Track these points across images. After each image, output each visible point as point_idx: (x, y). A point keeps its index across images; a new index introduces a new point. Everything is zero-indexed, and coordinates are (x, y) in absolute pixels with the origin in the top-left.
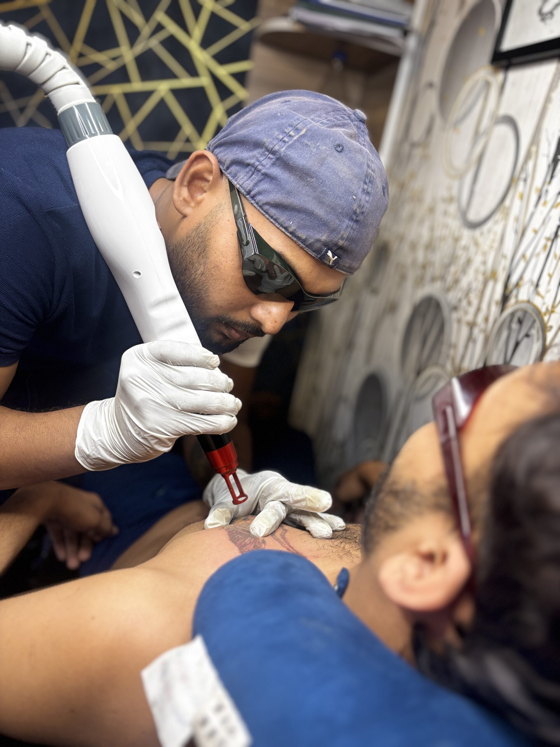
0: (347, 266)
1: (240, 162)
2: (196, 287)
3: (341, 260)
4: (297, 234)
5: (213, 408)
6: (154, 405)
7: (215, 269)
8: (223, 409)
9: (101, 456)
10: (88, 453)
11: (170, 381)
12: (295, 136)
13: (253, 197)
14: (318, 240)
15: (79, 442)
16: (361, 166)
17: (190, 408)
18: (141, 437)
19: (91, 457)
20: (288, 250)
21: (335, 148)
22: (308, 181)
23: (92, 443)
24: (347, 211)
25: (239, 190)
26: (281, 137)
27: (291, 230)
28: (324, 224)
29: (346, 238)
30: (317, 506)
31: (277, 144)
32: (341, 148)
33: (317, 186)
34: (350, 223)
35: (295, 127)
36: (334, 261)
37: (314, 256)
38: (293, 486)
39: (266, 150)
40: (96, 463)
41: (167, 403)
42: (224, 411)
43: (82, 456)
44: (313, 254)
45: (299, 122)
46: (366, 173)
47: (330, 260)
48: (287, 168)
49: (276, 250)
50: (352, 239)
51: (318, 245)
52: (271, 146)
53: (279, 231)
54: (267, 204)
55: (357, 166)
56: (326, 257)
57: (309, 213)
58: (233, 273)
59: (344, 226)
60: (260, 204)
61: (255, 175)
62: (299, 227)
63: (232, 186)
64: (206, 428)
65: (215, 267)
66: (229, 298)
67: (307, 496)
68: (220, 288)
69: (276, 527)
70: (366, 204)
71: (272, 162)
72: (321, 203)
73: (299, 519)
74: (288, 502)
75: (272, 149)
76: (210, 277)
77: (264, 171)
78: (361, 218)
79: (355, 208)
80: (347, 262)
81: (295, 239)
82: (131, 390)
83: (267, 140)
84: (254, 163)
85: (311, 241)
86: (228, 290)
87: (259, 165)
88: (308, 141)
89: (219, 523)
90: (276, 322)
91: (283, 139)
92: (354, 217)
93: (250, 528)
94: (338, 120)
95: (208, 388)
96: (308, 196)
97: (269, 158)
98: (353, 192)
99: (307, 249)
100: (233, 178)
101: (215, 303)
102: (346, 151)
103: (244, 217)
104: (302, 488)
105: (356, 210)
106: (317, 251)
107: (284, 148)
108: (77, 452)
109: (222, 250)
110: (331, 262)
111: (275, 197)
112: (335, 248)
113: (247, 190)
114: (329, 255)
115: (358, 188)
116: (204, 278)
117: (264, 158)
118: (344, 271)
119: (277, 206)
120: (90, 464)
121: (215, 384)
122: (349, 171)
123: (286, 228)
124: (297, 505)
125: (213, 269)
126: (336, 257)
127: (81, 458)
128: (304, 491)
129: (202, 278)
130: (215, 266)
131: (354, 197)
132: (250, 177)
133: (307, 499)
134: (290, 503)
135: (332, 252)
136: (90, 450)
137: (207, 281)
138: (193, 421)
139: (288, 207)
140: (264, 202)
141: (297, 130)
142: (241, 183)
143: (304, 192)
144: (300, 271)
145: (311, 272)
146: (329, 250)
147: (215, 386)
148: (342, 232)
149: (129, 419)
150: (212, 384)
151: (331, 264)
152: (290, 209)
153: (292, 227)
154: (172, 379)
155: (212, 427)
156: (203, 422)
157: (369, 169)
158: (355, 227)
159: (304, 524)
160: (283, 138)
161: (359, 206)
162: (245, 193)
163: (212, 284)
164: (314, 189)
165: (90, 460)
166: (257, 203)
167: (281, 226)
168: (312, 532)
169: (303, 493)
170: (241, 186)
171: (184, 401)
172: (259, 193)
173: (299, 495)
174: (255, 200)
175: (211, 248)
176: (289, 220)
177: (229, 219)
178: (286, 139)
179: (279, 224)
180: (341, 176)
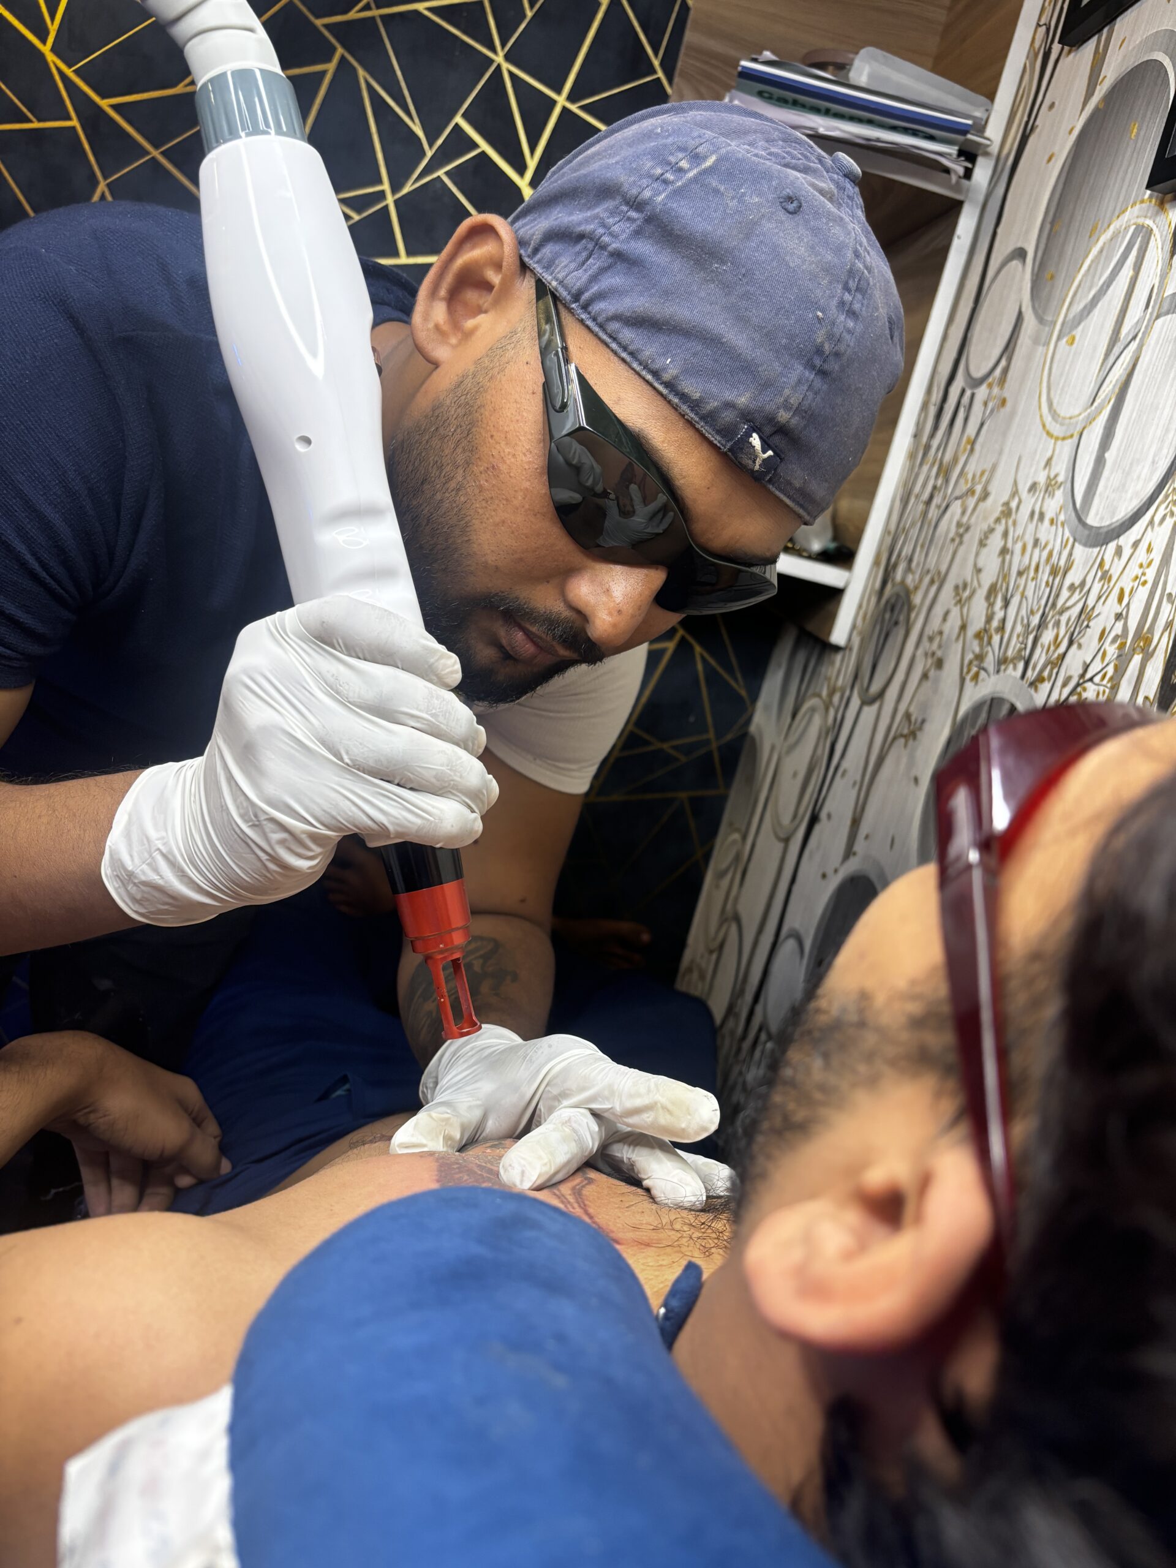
0: (798, 486)
1: (564, 234)
2: (443, 520)
3: (782, 464)
4: (680, 388)
5: (427, 775)
6: (288, 744)
7: (489, 475)
8: (452, 783)
9: (160, 876)
10: (130, 868)
11: (335, 691)
12: (690, 170)
13: (585, 307)
14: (729, 405)
15: (115, 839)
16: (838, 250)
17: (371, 763)
18: (250, 824)
19: (136, 877)
20: (658, 427)
21: (781, 202)
22: (712, 271)
23: (144, 845)
24: (802, 346)
25: (556, 293)
26: (659, 171)
27: (666, 377)
28: (746, 369)
29: (797, 408)
30: (683, 1125)
31: (647, 186)
32: (795, 204)
33: (735, 283)
34: (807, 373)
35: (691, 152)
36: (764, 460)
37: (718, 445)
38: (627, 1074)
39: (623, 203)
40: (146, 896)
41: (318, 741)
42: (453, 788)
43: (117, 876)
44: (717, 440)
45: (703, 141)
46: (850, 268)
47: (756, 457)
48: (668, 241)
49: (631, 424)
50: (809, 413)
51: (728, 416)
52: (634, 191)
53: (639, 381)
54: (616, 317)
55: (831, 249)
56: (747, 447)
57: (711, 340)
58: (528, 483)
59: (793, 377)
60: (600, 319)
61: (594, 259)
62: (685, 371)
63: (542, 289)
64: (406, 823)
65: (487, 468)
66: (516, 544)
67: (658, 1097)
68: (497, 519)
69: (568, 1173)
70: (847, 336)
71: (634, 226)
72: (741, 320)
73: (629, 1159)
74: (611, 1111)
75: (636, 198)
76: (475, 495)
77: (615, 246)
78: (833, 366)
79: (819, 340)
80: (796, 473)
81: (676, 400)
82: (243, 703)
83: (625, 179)
84: (594, 232)
85: (713, 404)
86: (515, 526)
87: (605, 234)
88: (721, 182)
89: (424, 1146)
90: (619, 612)
91: (663, 177)
92: (818, 362)
93: (501, 1165)
94: (793, 157)
95: (424, 724)
96: (711, 304)
97: (629, 219)
98: (816, 303)
99: (702, 427)
100: (545, 270)
101: (483, 559)
102: (808, 215)
103: (562, 349)
104: (647, 1078)
105: (822, 346)
106: (727, 432)
107: (663, 196)
108: (107, 863)
109: (506, 429)
110: (758, 462)
111: (637, 302)
112: (768, 430)
113: (574, 291)
114: (753, 444)
115: (830, 297)
116: (462, 499)
117: (617, 219)
118: (789, 497)
119: (638, 322)
120: (134, 900)
121: (441, 719)
122: (809, 256)
123: (656, 374)
124: (630, 1120)
125: (483, 475)
126: (770, 453)
127: (113, 878)
128: (652, 1086)
129: (458, 498)
130: (489, 466)
131: (820, 314)
132: (583, 263)
133: (659, 1105)
134: (614, 1114)
135: (761, 438)
136: (137, 861)
137: (468, 506)
138: (374, 797)
139: (664, 325)
140: (610, 314)
141: (696, 158)
142: (560, 276)
143: (703, 294)
144: (682, 481)
145: (708, 488)
146: (754, 431)
147: (441, 723)
148: (787, 392)
149: (230, 778)
150: (432, 715)
151: (757, 467)
152: (668, 329)
153: (670, 371)
154: (340, 685)
155: (419, 821)
156: (399, 805)
157: (857, 261)
158: (819, 385)
159: (639, 1172)
160: (662, 174)
161: (830, 336)
162: (568, 298)
163: (480, 511)
164: (727, 288)
165: (135, 888)
166: (594, 319)
167: (644, 368)
168: (654, 1192)
169: (649, 1091)
170: (561, 282)
171: (361, 744)
172: (601, 296)
173: (639, 1095)
174: (589, 313)
175: (484, 426)
176: (664, 355)
177: (529, 360)
178: (670, 176)
179: (640, 364)
180: (791, 265)
